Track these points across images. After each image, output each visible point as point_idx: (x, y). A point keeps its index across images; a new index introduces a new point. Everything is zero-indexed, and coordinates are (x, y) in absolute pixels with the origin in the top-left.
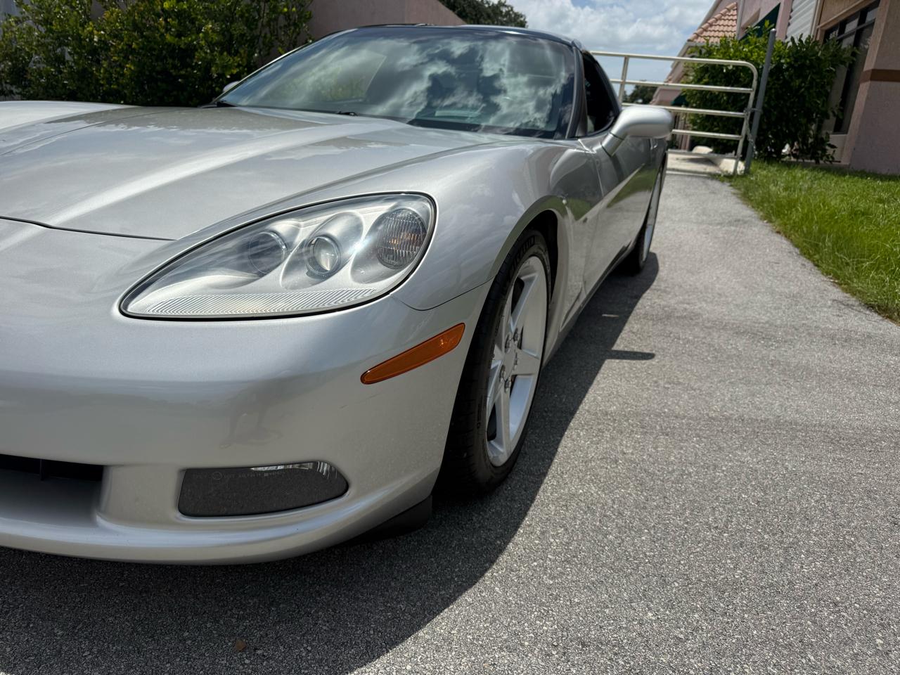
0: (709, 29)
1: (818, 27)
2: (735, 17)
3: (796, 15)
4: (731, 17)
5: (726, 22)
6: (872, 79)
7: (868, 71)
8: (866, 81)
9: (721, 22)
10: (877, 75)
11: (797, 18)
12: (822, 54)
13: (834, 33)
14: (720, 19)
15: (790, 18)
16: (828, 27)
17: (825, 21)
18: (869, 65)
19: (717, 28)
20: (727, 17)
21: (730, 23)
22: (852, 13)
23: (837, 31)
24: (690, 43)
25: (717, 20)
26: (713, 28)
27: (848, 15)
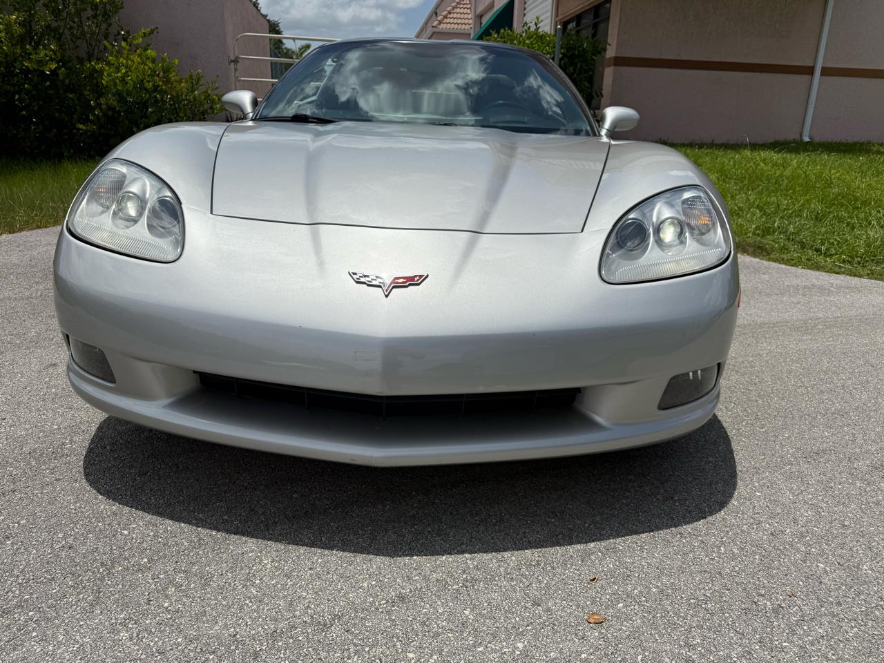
0: (449, 16)
1: (557, 19)
2: (469, 6)
3: (531, 7)
4: (465, 6)
5: (462, 11)
6: (615, 65)
7: (610, 58)
8: (610, 66)
9: (458, 10)
10: (619, 61)
11: (531, 10)
12: (587, 46)
13: (571, 24)
14: (457, 8)
15: (525, 9)
16: (566, 19)
17: (562, 15)
18: (611, 53)
19: (455, 15)
20: (462, 6)
21: (465, 11)
22: (586, 8)
23: (574, 23)
24: (434, 29)
25: (454, 8)
26: (452, 15)
27: (583, 10)
